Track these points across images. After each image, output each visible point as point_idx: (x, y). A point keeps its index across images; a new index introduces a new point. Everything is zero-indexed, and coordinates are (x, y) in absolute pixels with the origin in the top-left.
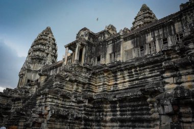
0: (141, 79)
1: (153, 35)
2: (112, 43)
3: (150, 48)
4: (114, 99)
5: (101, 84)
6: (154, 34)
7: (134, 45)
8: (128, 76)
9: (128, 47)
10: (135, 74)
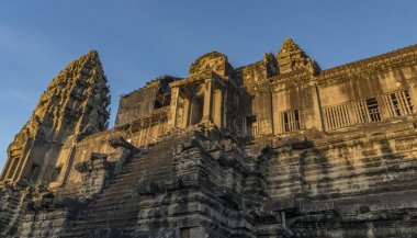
0: (405, 169)
1: (400, 78)
2: (286, 89)
3: (395, 103)
4: (360, 217)
5: (287, 177)
6: (402, 75)
7: (349, 96)
8: (363, 160)
9: (330, 99)
10: (385, 157)
